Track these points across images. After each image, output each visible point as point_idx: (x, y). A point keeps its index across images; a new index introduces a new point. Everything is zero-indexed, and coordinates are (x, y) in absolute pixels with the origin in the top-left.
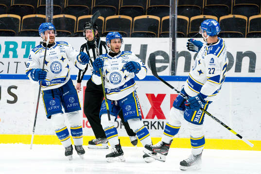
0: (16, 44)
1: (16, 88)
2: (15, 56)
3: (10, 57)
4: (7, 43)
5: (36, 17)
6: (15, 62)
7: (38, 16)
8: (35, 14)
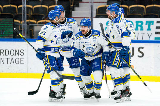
0: (142, 23)
1: (143, 48)
2: (142, 29)
3: (139, 30)
4: (137, 22)
5: (154, 7)
6: (142, 33)
7: (155, 5)
8: (153, 4)
